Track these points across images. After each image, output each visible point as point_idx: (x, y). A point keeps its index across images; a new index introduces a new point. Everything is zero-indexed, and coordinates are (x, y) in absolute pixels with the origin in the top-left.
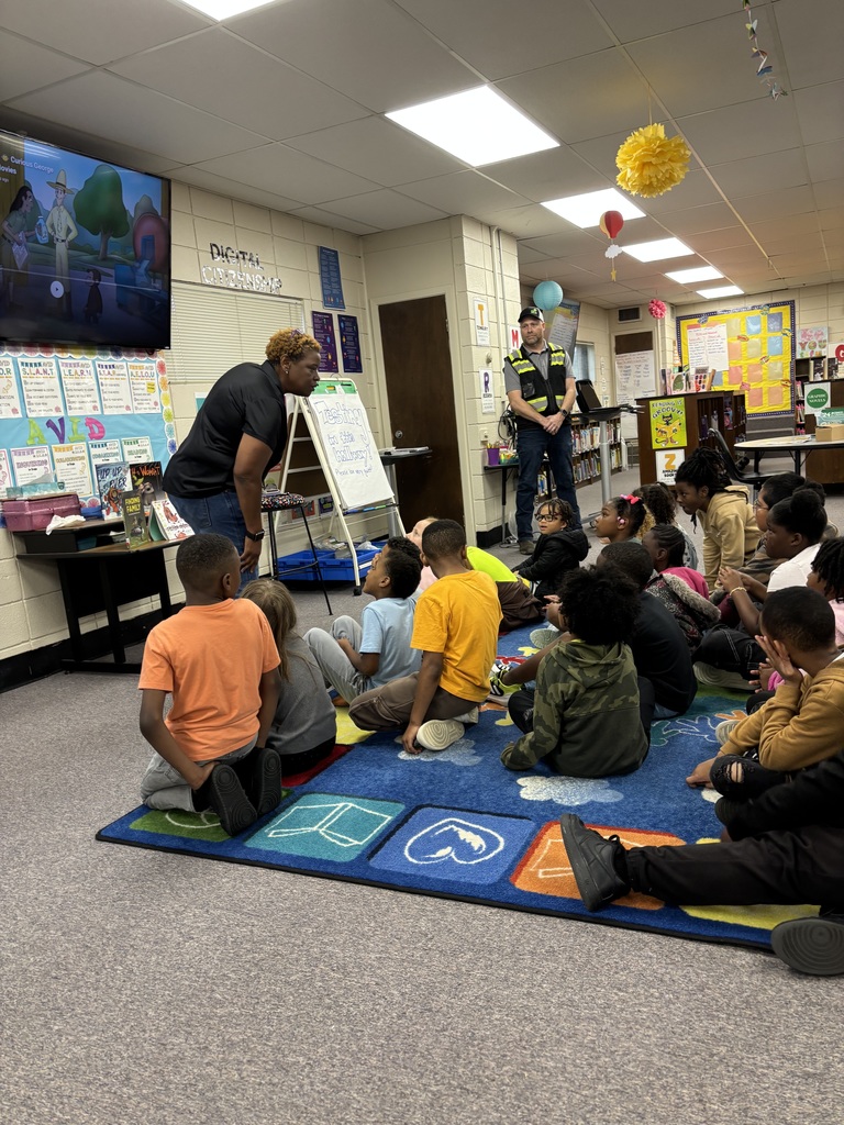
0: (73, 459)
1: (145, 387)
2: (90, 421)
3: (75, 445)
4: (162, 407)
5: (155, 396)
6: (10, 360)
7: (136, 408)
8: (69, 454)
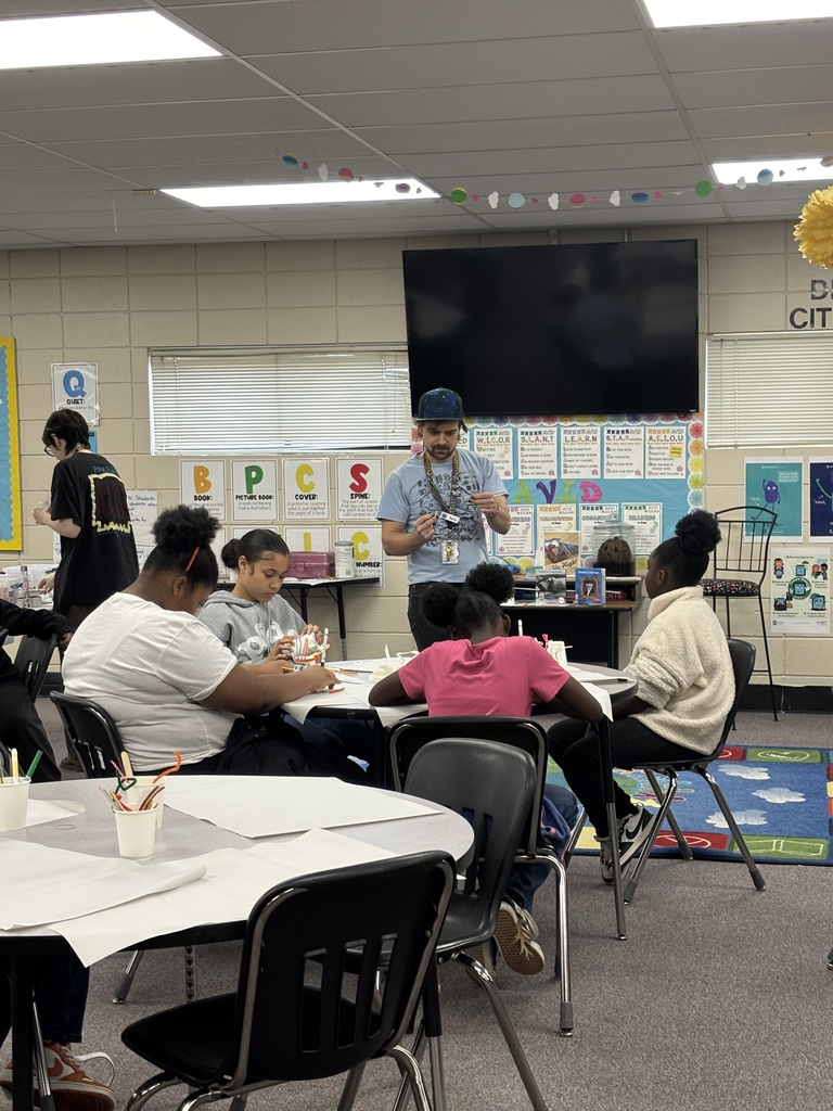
0: (559, 518)
1: (667, 451)
2: (585, 485)
3: (563, 506)
4: (688, 473)
5: (681, 461)
6: (510, 430)
7: (650, 473)
8: (556, 514)
